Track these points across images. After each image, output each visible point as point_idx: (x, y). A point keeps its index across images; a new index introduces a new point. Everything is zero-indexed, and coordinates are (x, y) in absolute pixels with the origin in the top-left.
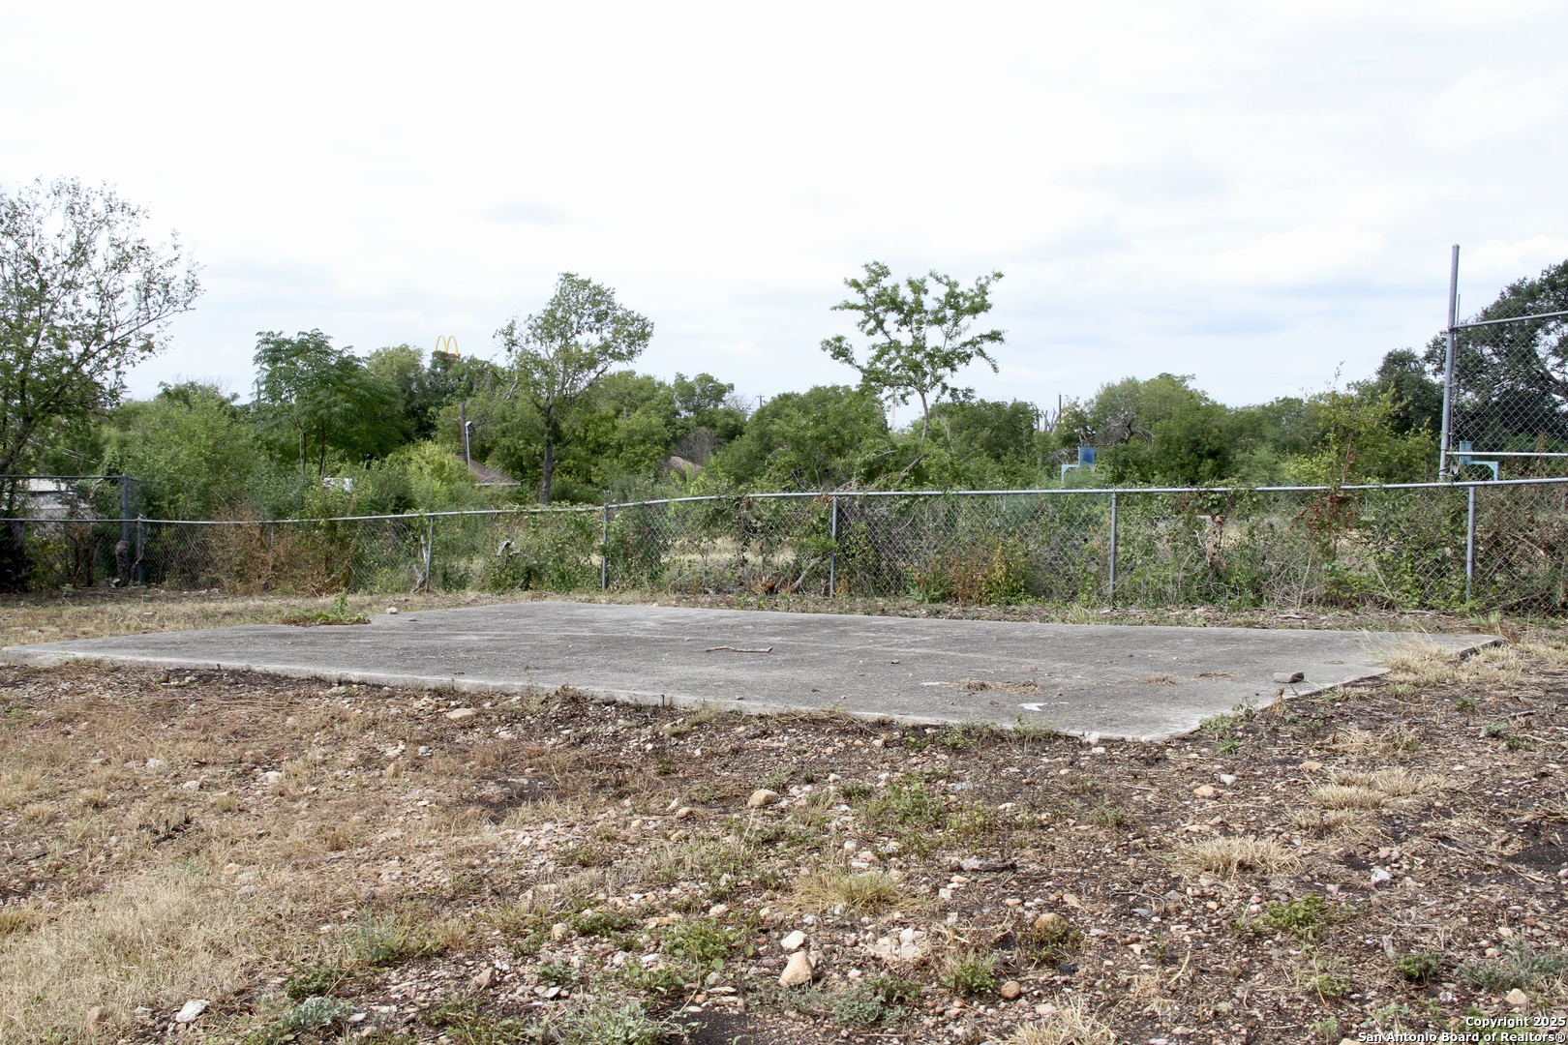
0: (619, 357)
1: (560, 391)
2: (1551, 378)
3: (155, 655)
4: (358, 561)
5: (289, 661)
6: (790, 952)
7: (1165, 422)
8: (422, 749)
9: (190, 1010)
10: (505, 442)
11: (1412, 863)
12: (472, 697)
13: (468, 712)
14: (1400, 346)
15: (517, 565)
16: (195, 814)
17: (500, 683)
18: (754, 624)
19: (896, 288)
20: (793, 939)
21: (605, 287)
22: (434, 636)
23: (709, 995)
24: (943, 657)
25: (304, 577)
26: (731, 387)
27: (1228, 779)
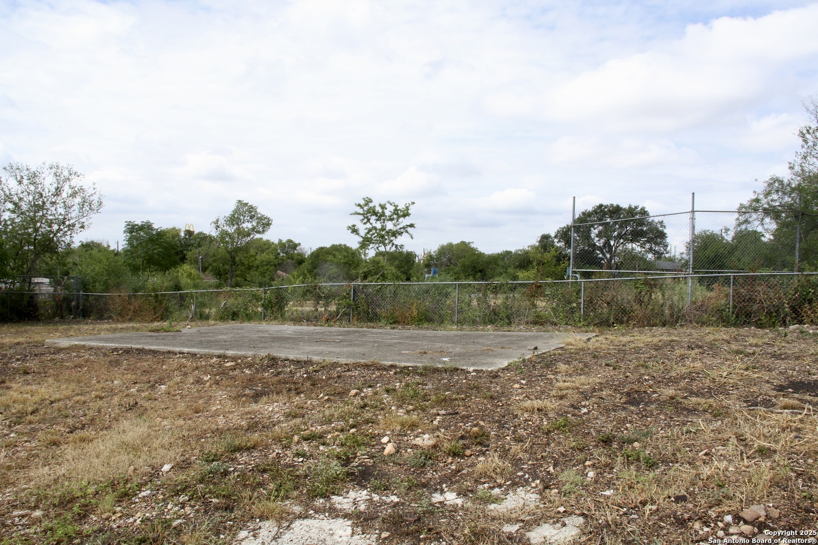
0: (259, 232)
1: (236, 245)
2: (596, 245)
3: (105, 343)
4: (167, 309)
5: (157, 345)
6: (386, 444)
7: (463, 259)
8: (218, 377)
9: (166, 468)
10: (215, 264)
11: (593, 406)
12: (233, 358)
13: (233, 364)
14: (546, 233)
15: (229, 311)
16: (138, 400)
17: (243, 353)
18: (329, 332)
19: (374, 207)
20: (385, 440)
21: (254, 206)
22: (209, 337)
23: (359, 459)
24: (406, 343)
25: (145, 315)
26: (300, 244)
27: (524, 382)
